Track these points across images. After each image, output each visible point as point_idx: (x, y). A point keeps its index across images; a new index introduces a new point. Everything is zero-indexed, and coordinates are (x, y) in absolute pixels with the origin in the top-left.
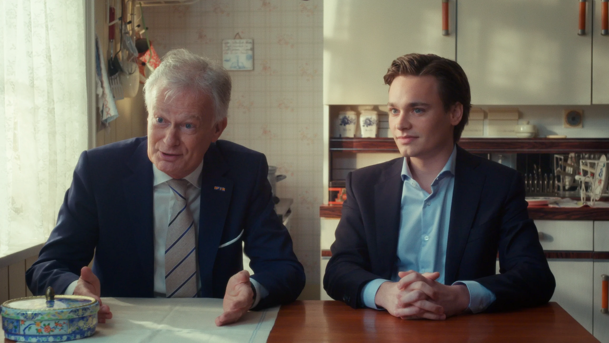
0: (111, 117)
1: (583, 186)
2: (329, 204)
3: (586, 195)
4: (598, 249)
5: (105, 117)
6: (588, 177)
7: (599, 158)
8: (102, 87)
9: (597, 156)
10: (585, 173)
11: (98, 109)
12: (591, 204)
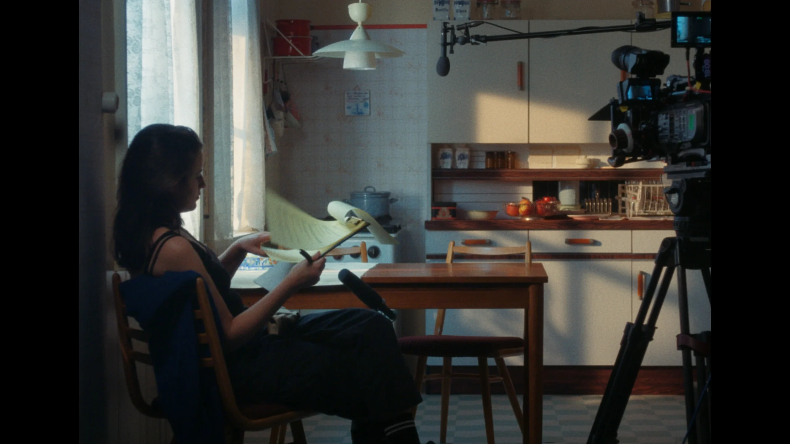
2: (432, 220)
4: (635, 252)
7: (639, 184)
9: (638, 183)
12: (630, 218)
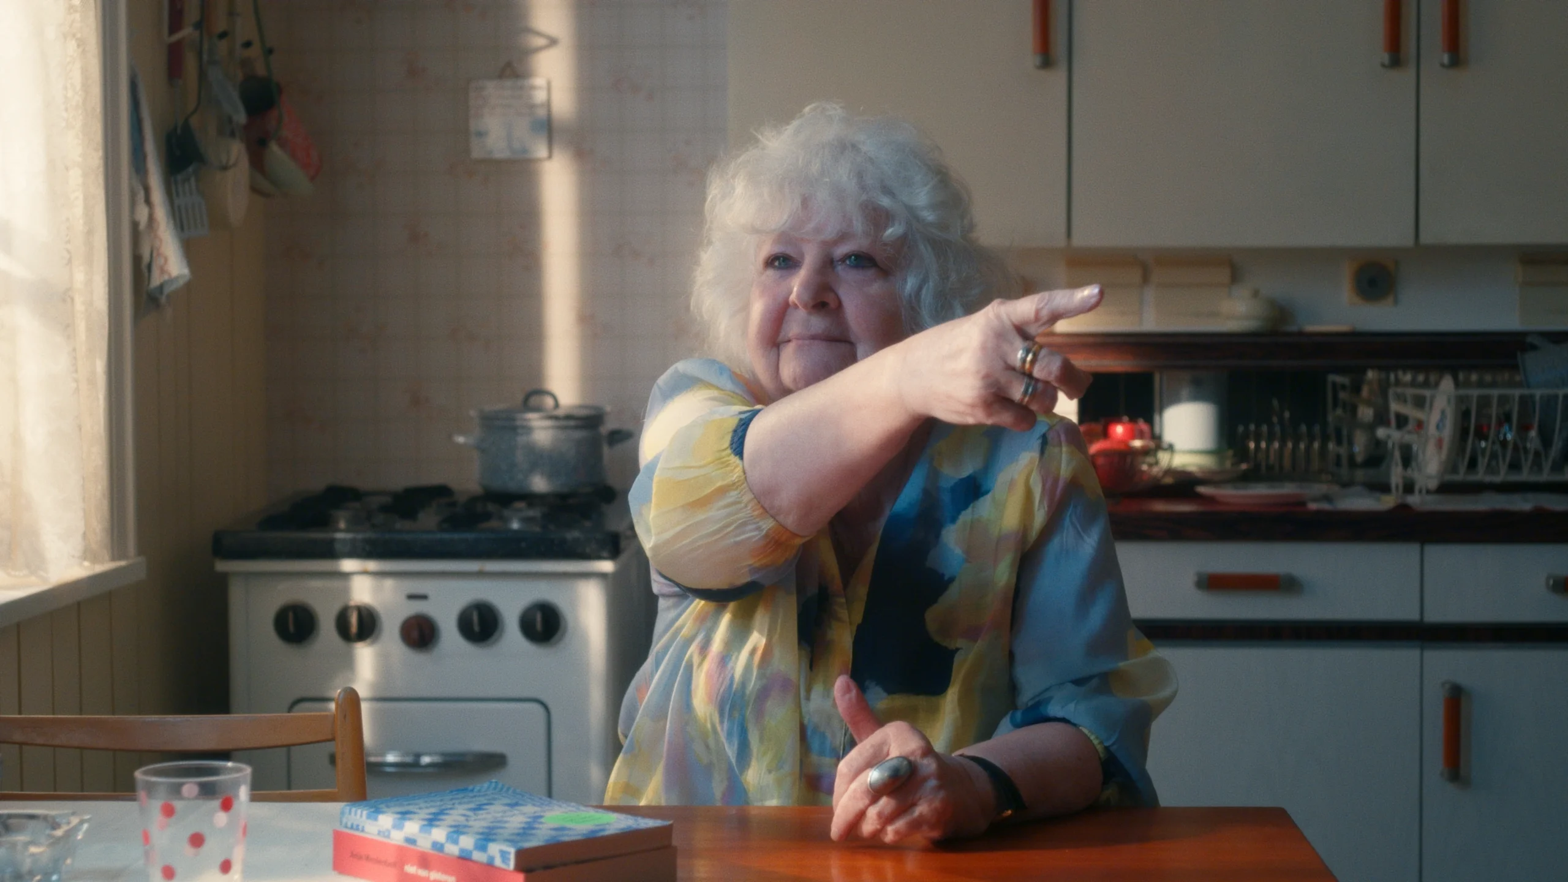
0: (172, 281)
1: (1397, 455)
3: (1404, 478)
4: (1435, 615)
5: (156, 280)
6: (1409, 432)
7: (1437, 384)
8: (148, 201)
9: (1433, 378)
10: (1402, 421)
11: (137, 259)
12: (1414, 500)
